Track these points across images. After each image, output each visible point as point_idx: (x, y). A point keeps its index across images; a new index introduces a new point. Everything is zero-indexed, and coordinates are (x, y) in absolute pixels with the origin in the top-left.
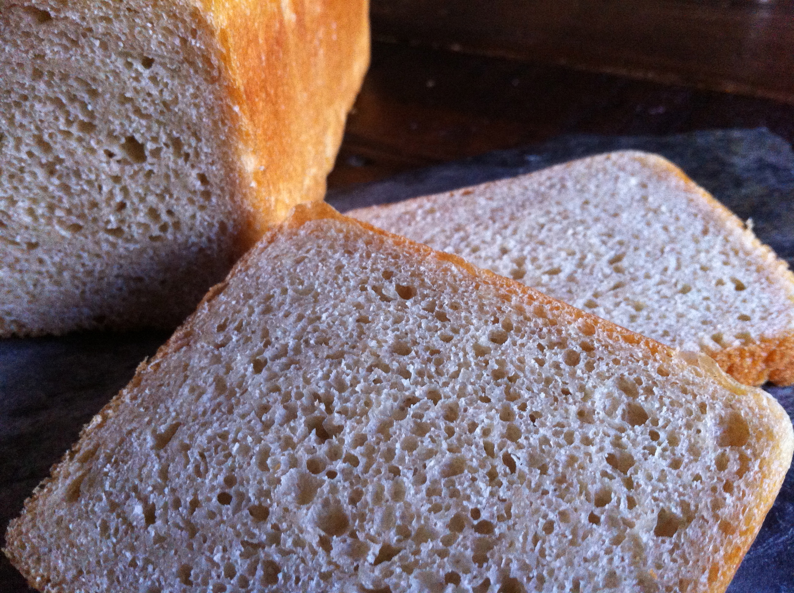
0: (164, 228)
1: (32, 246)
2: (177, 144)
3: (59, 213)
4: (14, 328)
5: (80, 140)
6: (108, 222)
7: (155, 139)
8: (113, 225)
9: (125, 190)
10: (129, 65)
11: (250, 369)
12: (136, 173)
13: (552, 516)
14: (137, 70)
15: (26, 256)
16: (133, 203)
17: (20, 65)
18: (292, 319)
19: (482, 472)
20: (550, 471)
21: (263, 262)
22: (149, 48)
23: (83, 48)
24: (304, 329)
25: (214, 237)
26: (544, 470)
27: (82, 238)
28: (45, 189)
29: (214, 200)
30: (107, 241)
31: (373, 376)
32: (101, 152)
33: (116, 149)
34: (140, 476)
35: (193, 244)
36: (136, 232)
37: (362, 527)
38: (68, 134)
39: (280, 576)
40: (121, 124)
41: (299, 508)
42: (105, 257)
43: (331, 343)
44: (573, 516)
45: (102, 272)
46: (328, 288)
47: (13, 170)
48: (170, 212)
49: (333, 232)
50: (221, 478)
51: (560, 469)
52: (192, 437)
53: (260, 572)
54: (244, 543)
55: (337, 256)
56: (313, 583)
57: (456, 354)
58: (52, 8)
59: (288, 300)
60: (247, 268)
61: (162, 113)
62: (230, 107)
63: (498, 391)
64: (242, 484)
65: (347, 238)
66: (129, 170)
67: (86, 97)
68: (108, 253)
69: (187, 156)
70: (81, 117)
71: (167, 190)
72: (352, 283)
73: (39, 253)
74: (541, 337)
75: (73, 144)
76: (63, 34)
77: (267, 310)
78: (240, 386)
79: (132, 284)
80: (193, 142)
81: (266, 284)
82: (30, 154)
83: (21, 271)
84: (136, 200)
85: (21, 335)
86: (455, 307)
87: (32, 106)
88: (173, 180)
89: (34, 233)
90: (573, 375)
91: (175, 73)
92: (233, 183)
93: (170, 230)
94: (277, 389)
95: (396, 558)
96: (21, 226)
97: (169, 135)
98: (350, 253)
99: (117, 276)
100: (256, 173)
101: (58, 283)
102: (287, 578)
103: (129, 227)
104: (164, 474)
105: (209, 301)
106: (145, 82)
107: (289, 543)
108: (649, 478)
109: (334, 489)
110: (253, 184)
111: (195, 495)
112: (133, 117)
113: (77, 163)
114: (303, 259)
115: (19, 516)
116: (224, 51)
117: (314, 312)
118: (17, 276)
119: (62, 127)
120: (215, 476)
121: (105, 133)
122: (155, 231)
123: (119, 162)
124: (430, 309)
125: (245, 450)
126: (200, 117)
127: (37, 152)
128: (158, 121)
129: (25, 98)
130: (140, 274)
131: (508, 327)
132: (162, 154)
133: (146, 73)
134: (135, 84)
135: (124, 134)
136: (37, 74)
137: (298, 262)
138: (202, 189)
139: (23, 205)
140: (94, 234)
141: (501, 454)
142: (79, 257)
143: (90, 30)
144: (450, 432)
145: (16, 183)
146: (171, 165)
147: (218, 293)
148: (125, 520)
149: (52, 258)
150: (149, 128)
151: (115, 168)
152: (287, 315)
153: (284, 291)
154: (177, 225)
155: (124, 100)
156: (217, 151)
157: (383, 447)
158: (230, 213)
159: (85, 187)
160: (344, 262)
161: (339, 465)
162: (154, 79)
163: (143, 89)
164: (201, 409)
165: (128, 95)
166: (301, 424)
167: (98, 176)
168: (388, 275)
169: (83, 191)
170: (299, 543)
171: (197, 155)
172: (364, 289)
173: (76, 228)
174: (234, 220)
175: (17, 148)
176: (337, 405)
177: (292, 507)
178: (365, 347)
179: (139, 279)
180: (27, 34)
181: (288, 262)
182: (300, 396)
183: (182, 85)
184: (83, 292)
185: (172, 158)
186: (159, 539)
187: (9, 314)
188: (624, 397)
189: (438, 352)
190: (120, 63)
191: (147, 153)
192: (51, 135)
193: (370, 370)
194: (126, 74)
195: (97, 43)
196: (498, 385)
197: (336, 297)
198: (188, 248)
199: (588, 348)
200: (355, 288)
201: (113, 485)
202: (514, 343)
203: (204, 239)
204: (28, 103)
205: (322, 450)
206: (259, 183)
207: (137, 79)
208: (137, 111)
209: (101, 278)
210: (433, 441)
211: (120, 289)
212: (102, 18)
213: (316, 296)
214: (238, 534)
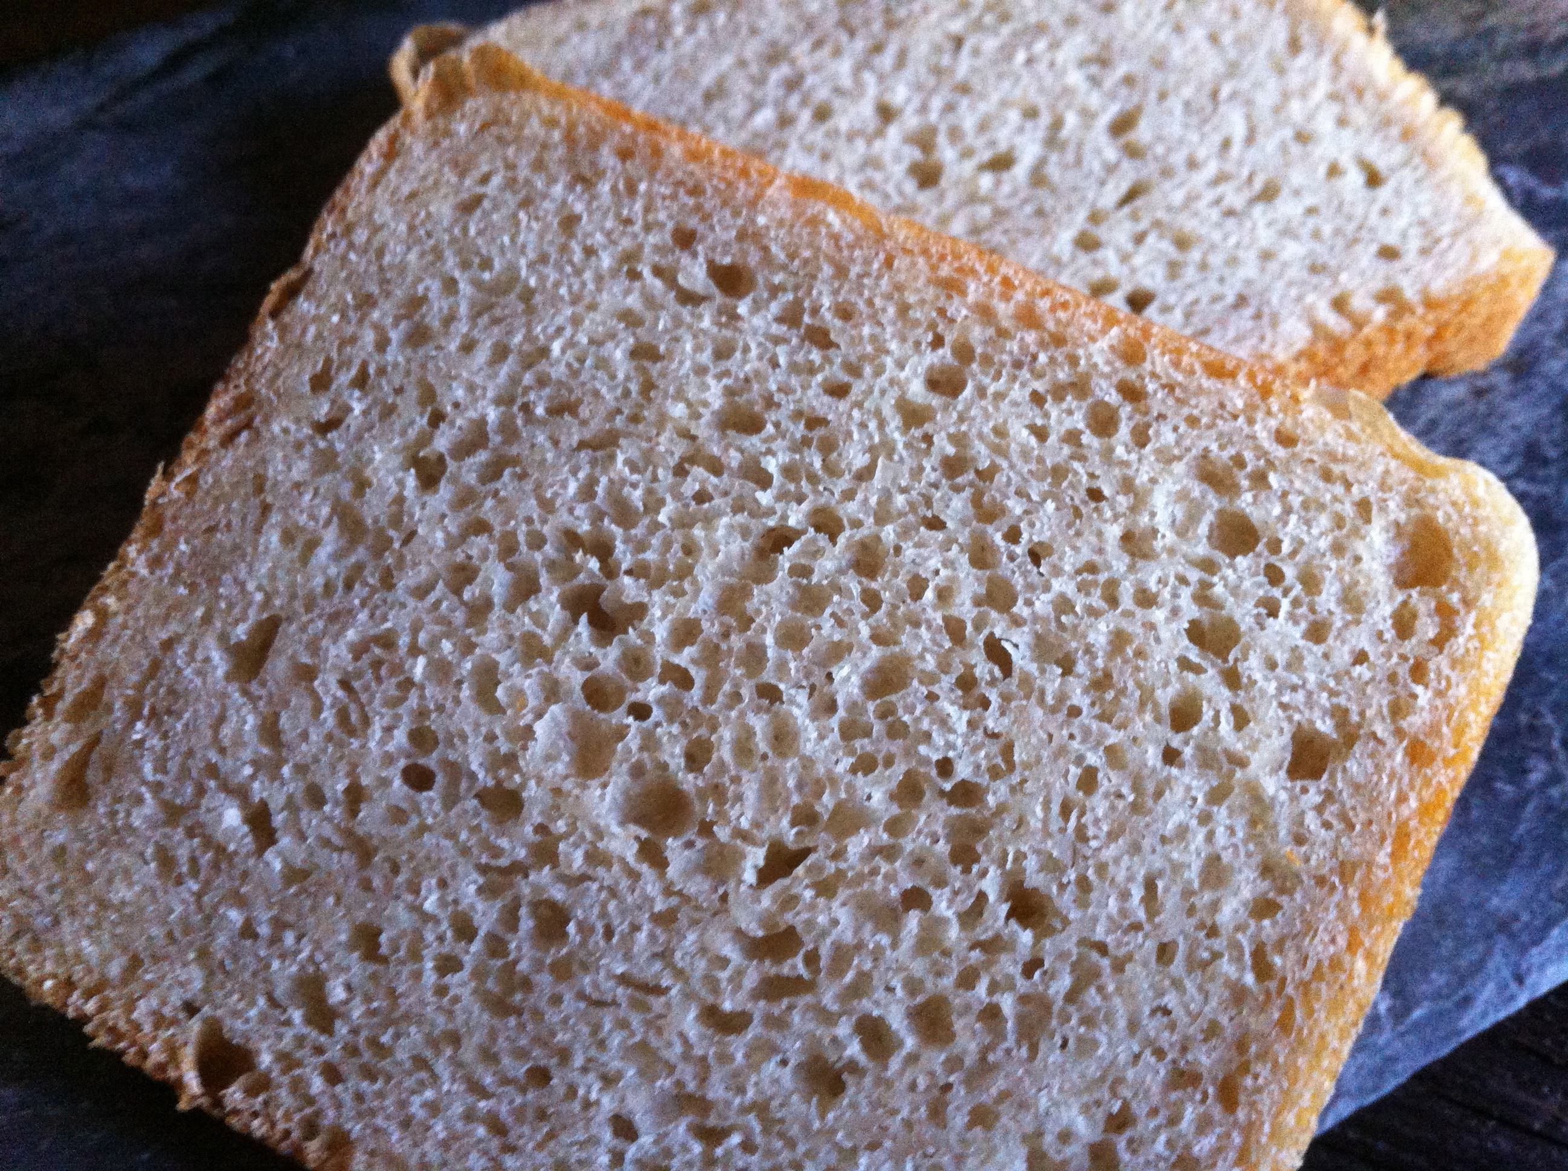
11: (411, 480)
13: (1093, 759)
18: (482, 355)
19: (947, 681)
20: (1081, 667)
21: (384, 213)
24: (514, 380)
26: (1067, 667)
31: (690, 487)
34: (218, 743)
37: (721, 813)
39: (571, 928)
41: (584, 787)
43: (584, 412)
44: (1132, 754)
46: (553, 276)
49: (536, 125)
50: (400, 736)
51: (1100, 663)
52: (313, 646)
53: (527, 923)
54: (484, 869)
55: (558, 189)
56: (642, 937)
57: (863, 426)
59: (463, 309)
60: (349, 229)
63: (958, 503)
64: (451, 744)
65: (570, 138)
72: (606, 261)
74: (1036, 373)
77: (418, 337)
78: (396, 521)
81: (402, 268)
86: (845, 313)
90: (1108, 454)
94: (481, 527)
95: (799, 873)
98: (587, 183)
102: (585, 929)
104: (270, 732)
105: (275, 314)
107: (578, 860)
108: (1272, 665)
109: (650, 742)
111: (352, 773)
114: (476, 201)
117: (529, 338)
120: (388, 730)
124: (791, 317)
125: (441, 670)
131: (964, 353)
137: (468, 209)
141: (981, 639)
144: (872, 601)
147: (292, 292)
148: (208, 842)
152: (468, 347)
153: (450, 286)
157: (737, 642)
160: (579, 207)
161: (652, 691)
164: (319, 581)
166: (551, 604)
168: (685, 239)
170: (596, 857)
172: (634, 275)
176: (624, 557)
177: (568, 785)
178: (663, 419)
181: (443, 209)
182: (534, 539)
186: (294, 875)
188: (1212, 499)
189: (823, 422)
193: (680, 471)
196: (957, 489)
197: (575, 300)
199: (1132, 393)
200: (614, 273)
201: (161, 766)
202: (981, 392)
205: (609, 658)
210: (840, 623)
213: (527, 295)
214: (465, 851)
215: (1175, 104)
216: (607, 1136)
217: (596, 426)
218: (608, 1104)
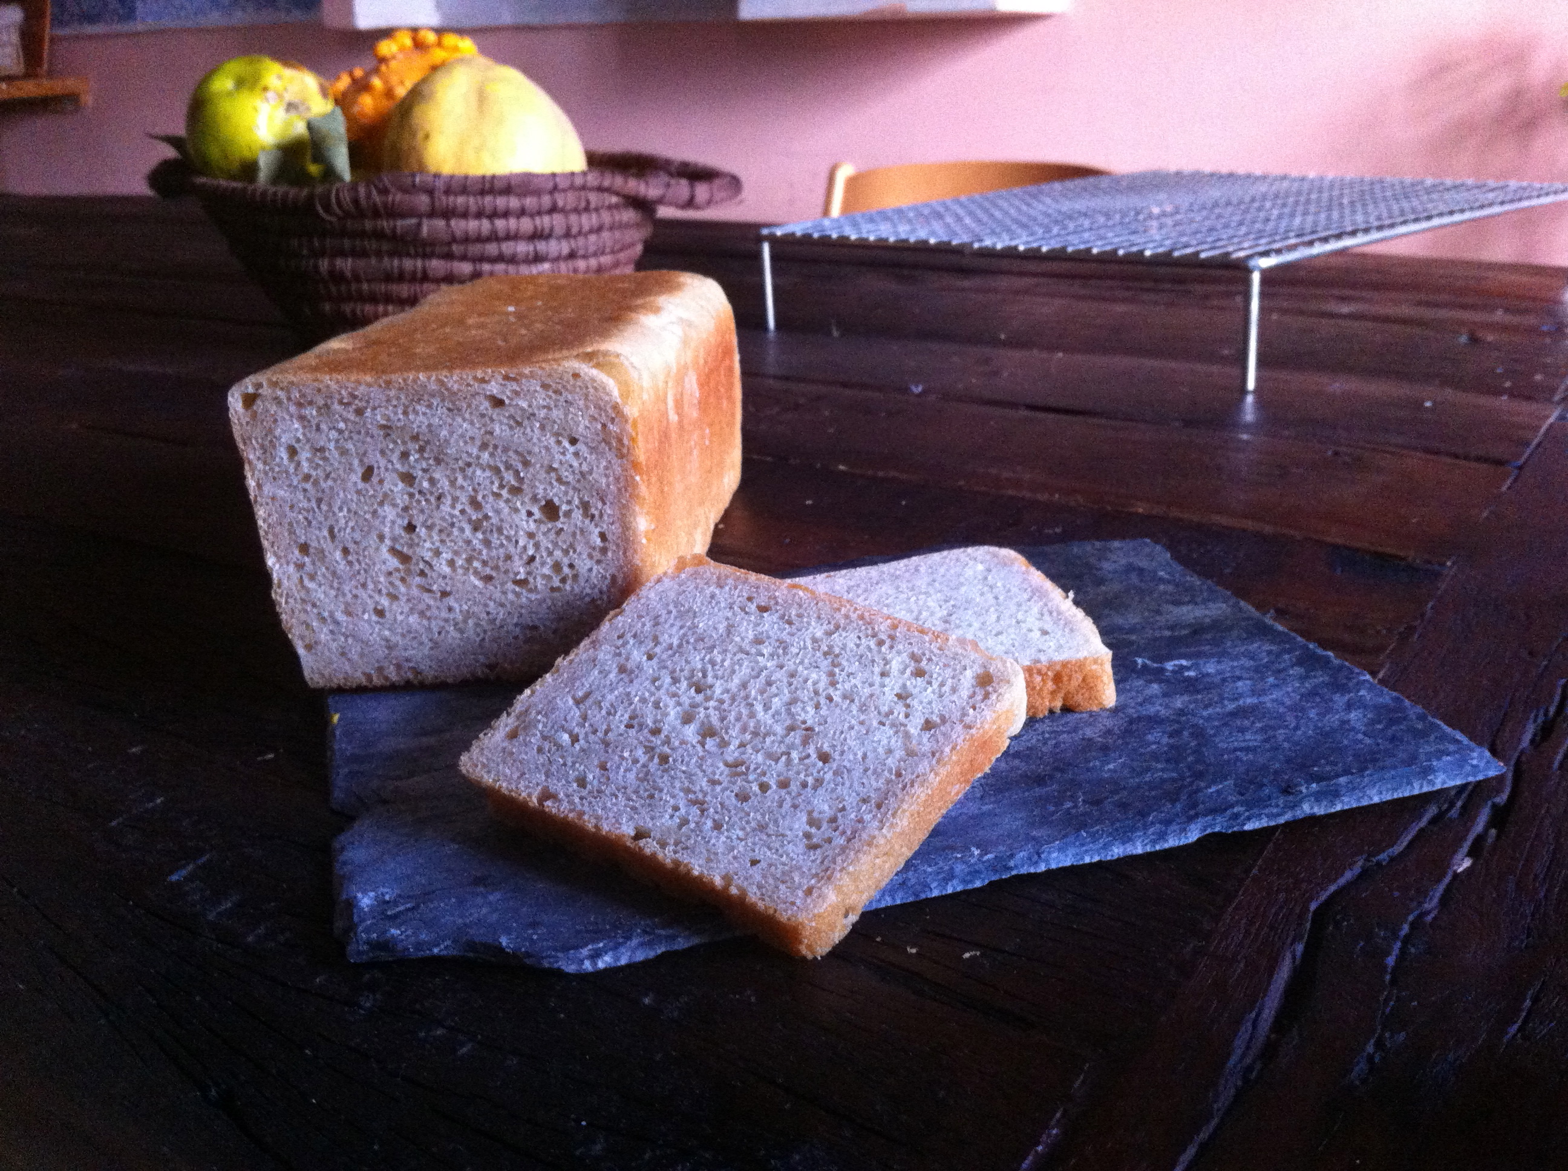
0: (563, 580)
1: (445, 594)
2: (585, 506)
3: (476, 564)
4: (410, 676)
5: (507, 501)
6: (519, 573)
7: (569, 502)
8: (522, 576)
9: (537, 546)
10: (559, 443)
11: (645, 658)
12: (549, 530)
13: (853, 722)
14: (564, 447)
15: (438, 603)
16: (542, 557)
17: (472, 438)
18: (675, 629)
19: (810, 703)
20: (856, 701)
21: (652, 595)
22: (577, 431)
23: (525, 428)
24: (685, 635)
25: (605, 589)
26: (852, 701)
27: (491, 588)
28: (468, 542)
29: (610, 554)
30: (514, 592)
31: (736, 658)
32: (524, 512)
33: (535, 510)
34: (565, 720)
35: (587, 595)
36: (540, 583)
37: (727, 733)
38: (497, 495)
39: (671, 759)
40: (545, 489)
41: (683, 726)
42: (509, 606)
43: (706, 641)
44: (867, 723)
45: (503, 620)
46: (704, 608)
47: (445, 525)
48: (571, 566)
49: (708, 574)
50: (627, 716)
51: (863, 700)
52: (603, 697)
53: (656, 760)
54: (645, 747)
55: (712, 589)
56: (693, 762)
57: (798, 643)
58: (508, 397)
59: (673, 617)
60: (639, 600)
61: (579, 481)
62: (632, 477)
63: (826, 662)
64: (642, 717)
65: (719, 578)
66: (544, 528)
67: (520, 467)
68: (512, 603)
69: (593, 517)
70: (513, 482)
71: (572, 546)
72: (723, 605)
73: (451, 601)
74: (860, 631)
75: (502, 504)
76: (511, 417)
77: (657, 624)
78: (638, 668)
79: (528, 632)
80: (600, 505)
81: (654, 609)
82: (463, 512)
83: (429, 619)
84: (544, 554)
85: (416, 682)
86: (800, 616)
87: (474, 472)
88: (578, 537)
89: (450, 582)
90: (880, 652)
91: (593, 450)
92: (627, 540)
93: (569, 582)
95: (748, 746)
96: (440, 575)
97: (581, 499)
98: (721, 587)
99: (516, 625)
100: (647, 532)
101: (461, 631)
102: (674, 761)
103: (535, 578)
104: (584, 716)
105: (610, 620)
106: (569, 456)
107: (677, 743)
108: (921, 702)
109: (708, 716)
110: (644, 541)
111: (609, 726)
112: (555, 483)
113: (502, 520)
114: (684, 592)
115: (469, 751)
116: (634, 434)
117: (693, 623)
118: (425, 622)
119: (495, 490)
120: (622, 715)
121: (530, 495)
122: (556, 583)
123: (535, 521)
124: (782, 617)
125: (643, 700)
126: (608, 485)
127: (469, 510)
128: (574, 489)
129: (469, 465)
130: (537, 623)
131: (837, 627)
132: (573, 515)
133: (572, 449)
134: (561, 457)
135: (544, 497)
136: (484, 446)
137: (679, 594)
138: (601, 545)
139: (446, 556)
140: (503, 584)
141: (824, 694)
142: (486, 605)
143: (534, 415)
144: (790, 684)
145: (444, 537)
146: (579, 524)
147: (616, 615)
148: (556, 744)
149: (461, 606)
150: (566, 493)
151: (532, 526)
152: (672, 625)
153: (670, 612)
154: (575, 577)
155: (551, 469)
156: (617, 512)
157: (742, 694)
158: (621, 567)
159: (505, 542)
161: (712, 703)
162: (576, 454)
163: (567, 461)
164: (608, 683)
165: (555, 466)
166: (684, 684)
167: (516, 532)
168: (750, 599)
169: (502, 545)
170: (683, 743)
171: (601, 515)
172: (731, 608)
173: (488, 579)
174: (624, 573)
175: (453, 507)
176: (710, 674)
177: (678, 726)
178: (732, 641)
179: (535, 628)
180: (483, 416)
181: (672, 594)
182: (682, 670)
183: (598, 459)
184: (483, 639)
185: (580, 518)
186: (583, 750)
187: (408, 660)
188: (913, 663)
189: (785, 642)
190: (552, 440)
191: (561, 514)
192: (484, 497)
193: (735, 654)
194: (555, 449)
195: (538, 425)
196: (827, 659)
197: (710, 614)
198: (582, 599)
199: (892, 638)
200: (725, 608)
201: (545, 726)
202: (840, 635)
203: (596, 590)
204: (471, 470)
205: (699, 698)
206: (649, 540)
207: (563, 454)
208: (559, 480)
209: (502, 627)
210: (778, 689)
211: (516, 638)
212: (544, 407)
213: (695, 613)
214: (641, 743)
215: (970, 612)
216: (670, 811)
217: (708, 644)
218: (672, 802)
